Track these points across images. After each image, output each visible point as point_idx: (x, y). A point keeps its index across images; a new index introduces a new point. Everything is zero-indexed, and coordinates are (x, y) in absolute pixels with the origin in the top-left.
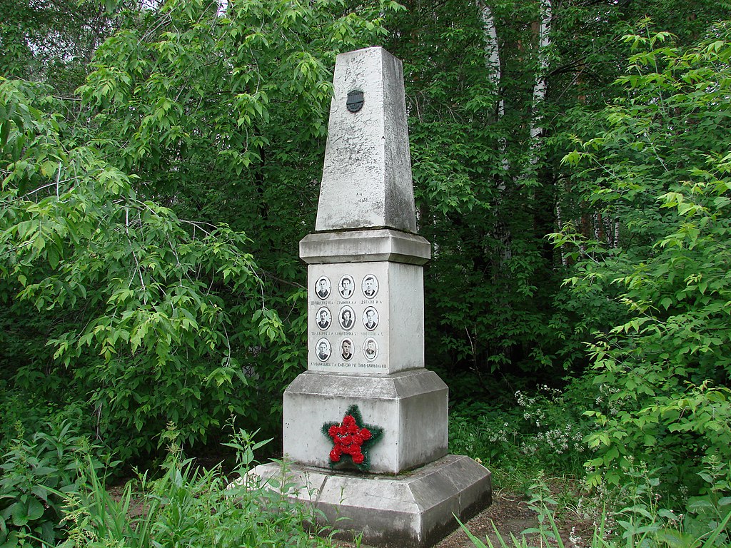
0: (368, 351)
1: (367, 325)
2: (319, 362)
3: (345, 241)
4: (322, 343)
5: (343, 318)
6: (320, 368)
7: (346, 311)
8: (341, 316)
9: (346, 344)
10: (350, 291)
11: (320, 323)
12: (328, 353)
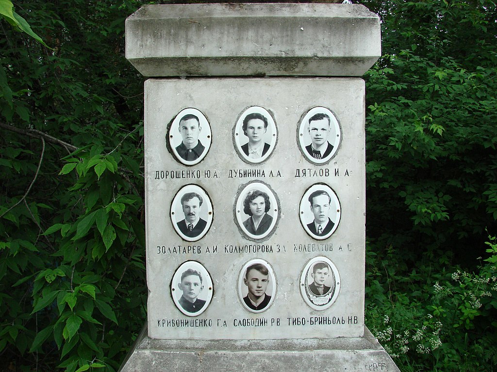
0: (314, 289)
1: (312, 226)
2: (178, 317)
3: (258, 23)
4: (189, 272)
5: (248, 210)
6: (184, 332)
7: (256, 194)
8: (240, 206)
9: (255, 273)
10: (267, 147)
11: (182, 224)
12: (206, 296)
